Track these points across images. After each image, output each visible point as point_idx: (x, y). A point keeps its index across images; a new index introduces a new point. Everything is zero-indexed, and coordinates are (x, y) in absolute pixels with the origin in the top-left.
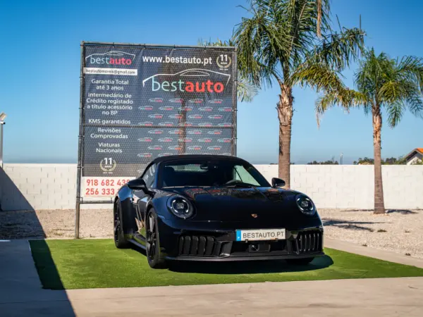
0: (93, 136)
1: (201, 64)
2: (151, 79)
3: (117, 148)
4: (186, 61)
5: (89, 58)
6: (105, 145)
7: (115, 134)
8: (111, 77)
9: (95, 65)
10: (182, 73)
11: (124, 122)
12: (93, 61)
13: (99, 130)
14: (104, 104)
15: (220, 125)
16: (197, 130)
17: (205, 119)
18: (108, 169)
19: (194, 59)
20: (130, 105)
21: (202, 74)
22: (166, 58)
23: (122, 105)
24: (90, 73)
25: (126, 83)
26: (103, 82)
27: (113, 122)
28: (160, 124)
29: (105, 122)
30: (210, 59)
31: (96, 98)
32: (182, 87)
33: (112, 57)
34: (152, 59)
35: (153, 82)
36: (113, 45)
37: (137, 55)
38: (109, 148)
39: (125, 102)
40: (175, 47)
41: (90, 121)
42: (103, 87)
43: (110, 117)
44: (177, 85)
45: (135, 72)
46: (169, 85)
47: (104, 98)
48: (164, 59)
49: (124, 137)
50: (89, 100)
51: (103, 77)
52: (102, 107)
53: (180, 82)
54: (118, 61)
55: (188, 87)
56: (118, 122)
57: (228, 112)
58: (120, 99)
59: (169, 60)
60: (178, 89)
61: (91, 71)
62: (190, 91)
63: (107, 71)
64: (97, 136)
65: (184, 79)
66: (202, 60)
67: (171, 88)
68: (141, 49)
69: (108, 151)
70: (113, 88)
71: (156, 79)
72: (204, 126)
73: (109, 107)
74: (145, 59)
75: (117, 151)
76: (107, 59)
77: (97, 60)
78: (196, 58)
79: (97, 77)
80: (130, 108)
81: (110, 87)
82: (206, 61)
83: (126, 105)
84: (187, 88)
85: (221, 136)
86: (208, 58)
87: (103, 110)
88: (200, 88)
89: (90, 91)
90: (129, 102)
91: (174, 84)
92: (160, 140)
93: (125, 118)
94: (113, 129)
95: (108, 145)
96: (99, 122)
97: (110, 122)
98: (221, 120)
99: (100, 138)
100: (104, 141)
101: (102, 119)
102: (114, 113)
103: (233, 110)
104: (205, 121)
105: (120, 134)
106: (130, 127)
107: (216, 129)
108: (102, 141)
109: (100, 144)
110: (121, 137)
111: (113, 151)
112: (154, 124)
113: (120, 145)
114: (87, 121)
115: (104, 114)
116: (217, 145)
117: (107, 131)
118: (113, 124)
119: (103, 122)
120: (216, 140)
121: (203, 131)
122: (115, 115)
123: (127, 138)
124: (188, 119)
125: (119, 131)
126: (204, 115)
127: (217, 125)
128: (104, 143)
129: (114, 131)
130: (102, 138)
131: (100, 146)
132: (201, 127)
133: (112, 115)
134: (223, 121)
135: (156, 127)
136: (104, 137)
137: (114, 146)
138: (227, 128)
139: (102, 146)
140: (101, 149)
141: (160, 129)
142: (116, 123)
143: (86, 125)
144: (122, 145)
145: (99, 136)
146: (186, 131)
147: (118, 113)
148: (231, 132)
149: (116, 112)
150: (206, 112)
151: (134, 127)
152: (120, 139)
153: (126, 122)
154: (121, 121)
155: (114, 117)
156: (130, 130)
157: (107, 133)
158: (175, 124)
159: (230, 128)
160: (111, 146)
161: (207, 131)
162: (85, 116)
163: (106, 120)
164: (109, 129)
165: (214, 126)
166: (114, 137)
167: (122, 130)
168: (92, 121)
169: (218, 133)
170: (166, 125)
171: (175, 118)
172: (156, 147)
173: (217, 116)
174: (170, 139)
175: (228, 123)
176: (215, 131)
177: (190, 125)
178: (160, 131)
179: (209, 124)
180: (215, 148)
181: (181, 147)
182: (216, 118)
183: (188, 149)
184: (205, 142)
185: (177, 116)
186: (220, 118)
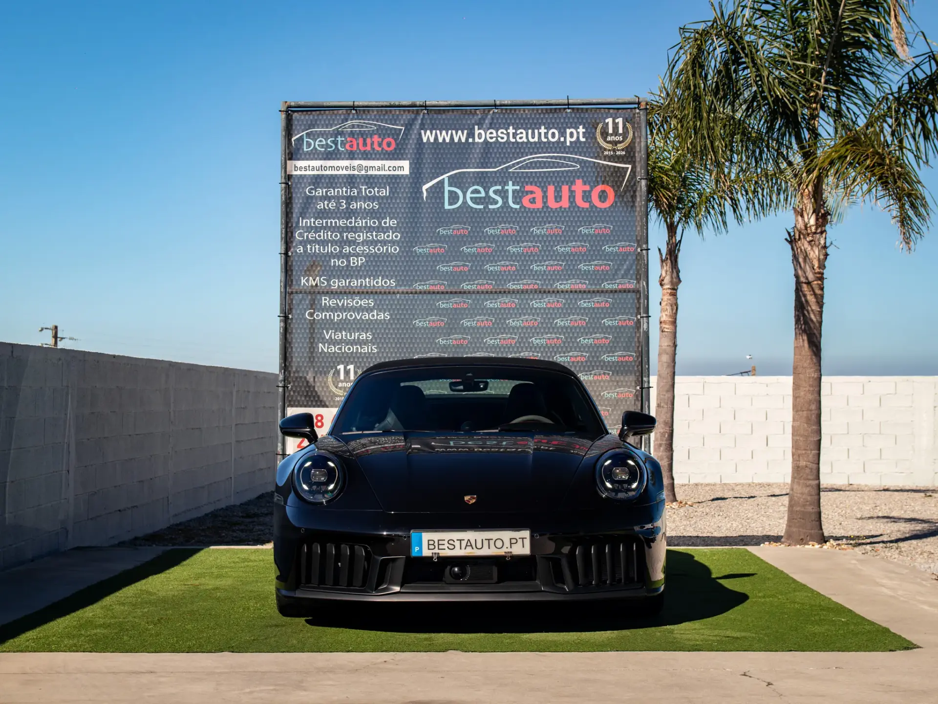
0: (311, 315)
1: (558, 142)
2: (442, 182)
3: (365, 342)
4: (523, 136)
5: (301, 138)
6: (339, 336)
7: (360, 309)
8: (351, 181)
9: (314, 155)
10: (514, 165)
11: (380, 283)
12: (309, 145)
13: (325, 301)
14: (334, 242)
15: (607, 286)
16: (552, 299)
17: (571, 272)
18: (346, 389)
19: (543, 130)
20: (393, 242)
21: (563, 165)
22: (477, 132)
23: (374, 243)
24: (303, 173)
25: (385, 192)
26: (332, 192)
27: (355, 283)
28: (466, 286)
29: (336, 284)
30: (581, 130)
31: (317, 230)
32: (514, 197)
33: (352, 134)
34: (444, 136)
35: (447, 188)
36: (353, 107)
37: (409, 126)
38: (348, 342)
39: (382, 236)
40: (495, 105)
41: (303, 281)
42: (332, 205)
43: (348, 272)
44: (503, 194)
45: (404, 167)
46: (483, 194)
47: (333, 229)
48: (471, 134)
49: (381, 316)
50: (301, 235)
51: (332, 181)
52: (329, 249)
53: (510, 187)
54: (365, 144)
55: (530, 196)
56: (367, 282)
57: (627, 255)
58: (370, 229)
59: (481, 136)
60: (505, 202)
61: (303, 167)
62: (532, 206)
63: (341, 167)
64: (320, 316)
65: (518, 179)
66: (563, 134)
67: (487, 200)
68: (418, 113)
69: (345, 349)
70: (354, 205)
71: (453, 181)
72: (567, 287)
73: (347, 249)
74: (428, 136)
75: (365, 349)
76: (339, 139)
77: (318, 144)
78: (547, 128)
79: (317, 181)
80: (394, 250)
81: (348, 204)
82: (572, 135)
83: (384, 243)
84: (526, 201)
85: (611, 312)
86: (577, 128)
87: (331, 255)
88: (558, 198)
89: (303, 215)
90: (391, 236)
91: (495, 192)
92: (466, 323)
93: (383, 273)
94: (357, 299)
95: (346, 335)
96: (323, 283)
97: (350, 282)
98: (609, 273)
99: (327, 320)
100: (336, 326)
101: (330, 276)
102: (358, 261)
103: (639, 250)
104: (571, 277)
105: (372, 311)
106: (394, 293)
107: (598, 294)
108: (332, 326)
109: (327, 333)
110: (375, 318)
111: (357, 348)
112: (449, 285)
113: (373, 334)
114: (297, 282)
115: (335, 265)
116: (600, 333)
117: (343, 304)
118: (356, 287)
119: (334, 282)
120: (598, 321)
121: (567, 300)
122: (361, 266)
123: (389, 320)
124: (529, 273)
125: (368, 304)
126: (569, 263)
127: (600, 285)
128: (336, 331)
129: (357, 303)
130: (332, 320)
131: (327, 338)
132: (562, 292)
133: (352, 267)
134: (614, 275)
135: (456, 293)
136: (336, 318)
137: (358, 338)
138: (625, 291)
139: (330, 337)
140: (329, 344)
141: (465, 296)
142: (361, 285)
143: (294, 291)
144: (376, 336)
145: (326, 315)
146: (527, 300)
147: (366, 261)
148: (636, 301)
149: (361, 261)
150: (574, 256)
151: (403, 293)
152: (371, 320)
153: (386, 283)
154: (374, 280)
155: (359, 271)
156: (394, 301)
157: (344, 309)
158: (498, 285)
159: (634, 292)
160: (353, 338)
161: (576, 300)
162: (292, 271)
163: (339, 279)
164: (347, 299)
165: (594, 287)
166: (358, 318)
167: (375, 300)
168: (308, 281)
169: (603, 305)
170: (479, 287)
171: (501, 271)
172: (456, 339)
173: (601, 265)
174: (487, 320)
175: (626, 281)
176: (595, 299)
177: (536, 287)
178: (464, 302)
179: (580, 283)
180: (598, 339)
181: (514, 338)
182: (598, 268)
183: (532, 342)
184: (571, 325)
185: (503, 266)
186: (608, 268)
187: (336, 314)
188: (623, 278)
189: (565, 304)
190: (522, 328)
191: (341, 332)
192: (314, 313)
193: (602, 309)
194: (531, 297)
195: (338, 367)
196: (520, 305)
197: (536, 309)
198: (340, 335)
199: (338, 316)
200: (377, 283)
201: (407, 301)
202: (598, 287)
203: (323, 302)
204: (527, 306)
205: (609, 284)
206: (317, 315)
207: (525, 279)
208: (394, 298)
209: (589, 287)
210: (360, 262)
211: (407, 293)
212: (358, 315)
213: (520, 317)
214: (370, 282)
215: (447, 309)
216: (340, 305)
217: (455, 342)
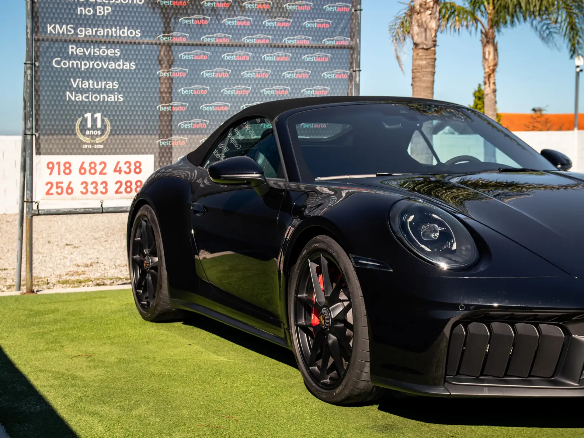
0: (58, 63)
3: (112, 91)
7: (107, 59)
11: (126, 33)
13: (72, 49)
15: (327, 42)
16: (281, 53)
17: (297, 29)
18: (93, 137)
27: (101, 32)
28: (206, 39)
29: (83, 33)
38: (95, 91)
41: (50, 28)
43: (94, 21)
49: (127, 66)
56: (114, 32)
57: (343, 14)
64: (67, 64)
69: (92, 97)
72: (294, 42)
75: (112, 98)
80: (139, 1)
85: (330, 66)
87: (77, 4)
92: (206, 74)
93: (128, 24)
94: (103, 48)
95: (93, 84)
96: (70, 31)
97: (96, 31)
98: (329, 30)
99: (75, 69)
100: (83, 75)
101: (77, 25)
102: (104, 10)
103: (353, 10)
104: (298, 33)
105: (118, 60)
106: (139, 43)
107: (319, 50)
108: (79, 75)
109: (75, 81)
110: (121, 67)
111: (104, 97)
112: (191, 38)
113: (119, 84)
114: (43, 29)
115: (81, 14)
116: (320, 85)
117: (90, 53)
118: (103, 36)
119: (81, 31)
120: (319, 73)
121: (293, 54)
122: (107, 16)
123: (135, 70)
124: (262, 28)
125: (115, 53)
126: (296, 20)
127: (321, 41)
128: (83, 80)
129: (104, 52)
130: (79, 69)
131: (75, 86)
132: (290, 46)
133: (98, 16)
134: (332, 32)
135: (197, 45)
136: (83, 66)
137: (105, 87)
138: (341, 48)
139: (78, 86)
140: (77, 93)
141: (205, 48)
142: (108, 34)
143: (41, 38)
144: (122, 85)
145: (73, 64)
146: (259, 53)
147: (113, 11)
148: (350, 57)
149: (108, 10)
150: (300, 13)
151: (147, 43)
152: (118, 70)
153: (131, 33)
154: (120, 29)
155: (105, 21)
156: (139, 51)
157: (90, 58)
158: (235, 39)
159: (348, 48)
160: (100, 87)
161: (301, 54)
162: (38, 17)
163: (85, 28)
164: (94, 48)
165: (316, 43)
166: (105, 67)
167: (121, 51)
168: (54, 28)
169: (322, 60)
170: (217, 40)
171: (237, 26)
172: (196, 90)
173: (322, 23)
174: (224, 71)
175: (343, 38)
176: (317, 54)
177: (267, 41)
178: (204, 54)
179: (305, 38)
180: (318, 90)
181: (247, 89)
182: (320, 25)
183: (263, 92)
184: (296, 77)
185: (239, 21)
186: (328, 26)
187: (83, 63)
188: (339, 35)
189: (291, 58)
190: (255, 80)
191: (88, 81)
192: (61, 61)
193: (323, 63)
194: (263, 51)
195: (86, 116)
196: (254, 58)
197: (267, 62)
198: (87, 84)
199: (85, 65)
200: (123, 33)
201: (152, 51)
202: (319, 43)
203: (70, 50)
204: (259, 60)
205: (328, 40)
206: (65, 64)
207: (258, 33)
208: (139, 48)
209: (312, 42)
210: (106, 11)
211: (152, 44)
212: (105, 64)
213: (253, 69)
214: (116, 32)
215: (188, 60)
216: (87, 54)
217: (195, 92)
